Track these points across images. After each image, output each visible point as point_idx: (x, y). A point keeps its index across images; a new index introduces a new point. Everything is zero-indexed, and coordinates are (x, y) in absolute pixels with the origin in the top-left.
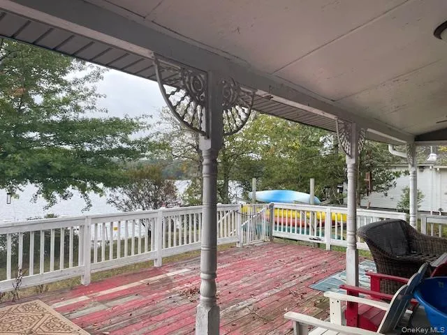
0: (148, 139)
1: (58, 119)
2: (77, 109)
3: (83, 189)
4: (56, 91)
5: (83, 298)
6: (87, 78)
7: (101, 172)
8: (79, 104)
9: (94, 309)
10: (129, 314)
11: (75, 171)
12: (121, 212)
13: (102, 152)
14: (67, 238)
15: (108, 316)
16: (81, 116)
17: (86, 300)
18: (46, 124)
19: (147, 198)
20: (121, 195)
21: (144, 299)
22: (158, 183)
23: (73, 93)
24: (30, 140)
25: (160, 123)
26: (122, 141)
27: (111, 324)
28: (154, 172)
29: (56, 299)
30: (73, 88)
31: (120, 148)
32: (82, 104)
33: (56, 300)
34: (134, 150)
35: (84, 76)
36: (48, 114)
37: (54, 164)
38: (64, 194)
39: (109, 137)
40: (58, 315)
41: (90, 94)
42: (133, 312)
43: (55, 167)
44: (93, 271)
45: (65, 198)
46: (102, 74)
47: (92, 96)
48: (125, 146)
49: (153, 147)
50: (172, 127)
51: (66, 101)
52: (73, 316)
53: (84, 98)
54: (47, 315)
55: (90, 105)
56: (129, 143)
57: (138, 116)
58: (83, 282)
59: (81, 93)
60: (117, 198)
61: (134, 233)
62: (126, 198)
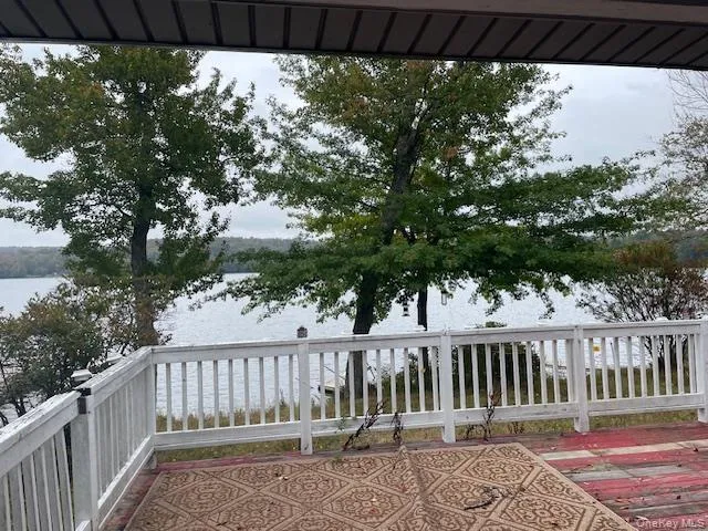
0: (649, 194)
1: (499, 183)
2: (523, 162)
3: (538, 285)
4: (493, 141)
5: (584, 454)
6: (535, 113)
7: (569, 257)
8: (525, 155)
9: (607, 474)
10: (675, 495)
11: (531, 256)
12: (601, 322)
13: (567, 225)
14: (522, 357)
15: (636, 491)
16: (531, 173)
17: (591, 458)
18: (482, 192)
19: (647, 299)
20: (601, 293)
21: (695, 475)
22: (670, 274)
23: (515, 141)
24: (465, 217)
25: (669, 163)
26: (603, 204)
27: (646, 505)
28: (661, 252)
29: (542, 447)
30: (516, 133)
31: (598, 215)
32: (529, 154)
33: (545, 448)
34: (623, 217)
35: (531, 111)
36: (484, 177)
37: (502, 249)
38: (517, 293)
39: (579, 200)
40: (554, 471)
41: (539, 137)
42: (682, 494)
43: (504, 254)
44: (593, 414)
45: (517, 297)
46: (557, 101)
47: (544, 140)
48: (606, 211)
49: (658, 208)
50: (685, 168)
51: (506, 155)
52: (578, 477)
53: (531, 144)
54: (537, 469)
55: (542, 154)
56: (614, 207)
57: (628, 156)
58: (577, 428)
59: (527, 138)
60: (594, 298)
61: (630, 360)
62: (611, 299)
